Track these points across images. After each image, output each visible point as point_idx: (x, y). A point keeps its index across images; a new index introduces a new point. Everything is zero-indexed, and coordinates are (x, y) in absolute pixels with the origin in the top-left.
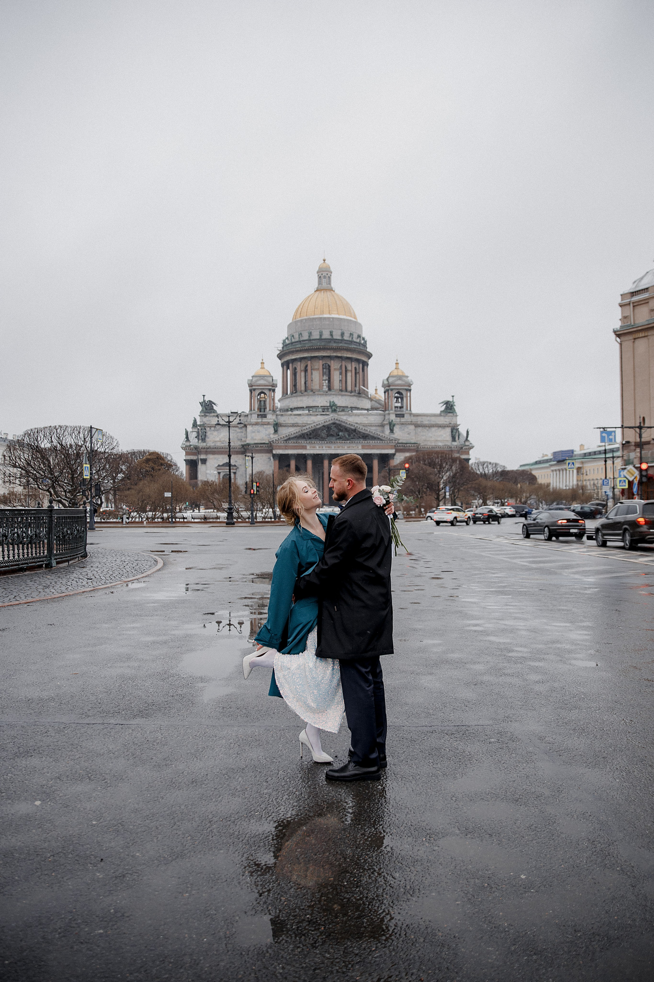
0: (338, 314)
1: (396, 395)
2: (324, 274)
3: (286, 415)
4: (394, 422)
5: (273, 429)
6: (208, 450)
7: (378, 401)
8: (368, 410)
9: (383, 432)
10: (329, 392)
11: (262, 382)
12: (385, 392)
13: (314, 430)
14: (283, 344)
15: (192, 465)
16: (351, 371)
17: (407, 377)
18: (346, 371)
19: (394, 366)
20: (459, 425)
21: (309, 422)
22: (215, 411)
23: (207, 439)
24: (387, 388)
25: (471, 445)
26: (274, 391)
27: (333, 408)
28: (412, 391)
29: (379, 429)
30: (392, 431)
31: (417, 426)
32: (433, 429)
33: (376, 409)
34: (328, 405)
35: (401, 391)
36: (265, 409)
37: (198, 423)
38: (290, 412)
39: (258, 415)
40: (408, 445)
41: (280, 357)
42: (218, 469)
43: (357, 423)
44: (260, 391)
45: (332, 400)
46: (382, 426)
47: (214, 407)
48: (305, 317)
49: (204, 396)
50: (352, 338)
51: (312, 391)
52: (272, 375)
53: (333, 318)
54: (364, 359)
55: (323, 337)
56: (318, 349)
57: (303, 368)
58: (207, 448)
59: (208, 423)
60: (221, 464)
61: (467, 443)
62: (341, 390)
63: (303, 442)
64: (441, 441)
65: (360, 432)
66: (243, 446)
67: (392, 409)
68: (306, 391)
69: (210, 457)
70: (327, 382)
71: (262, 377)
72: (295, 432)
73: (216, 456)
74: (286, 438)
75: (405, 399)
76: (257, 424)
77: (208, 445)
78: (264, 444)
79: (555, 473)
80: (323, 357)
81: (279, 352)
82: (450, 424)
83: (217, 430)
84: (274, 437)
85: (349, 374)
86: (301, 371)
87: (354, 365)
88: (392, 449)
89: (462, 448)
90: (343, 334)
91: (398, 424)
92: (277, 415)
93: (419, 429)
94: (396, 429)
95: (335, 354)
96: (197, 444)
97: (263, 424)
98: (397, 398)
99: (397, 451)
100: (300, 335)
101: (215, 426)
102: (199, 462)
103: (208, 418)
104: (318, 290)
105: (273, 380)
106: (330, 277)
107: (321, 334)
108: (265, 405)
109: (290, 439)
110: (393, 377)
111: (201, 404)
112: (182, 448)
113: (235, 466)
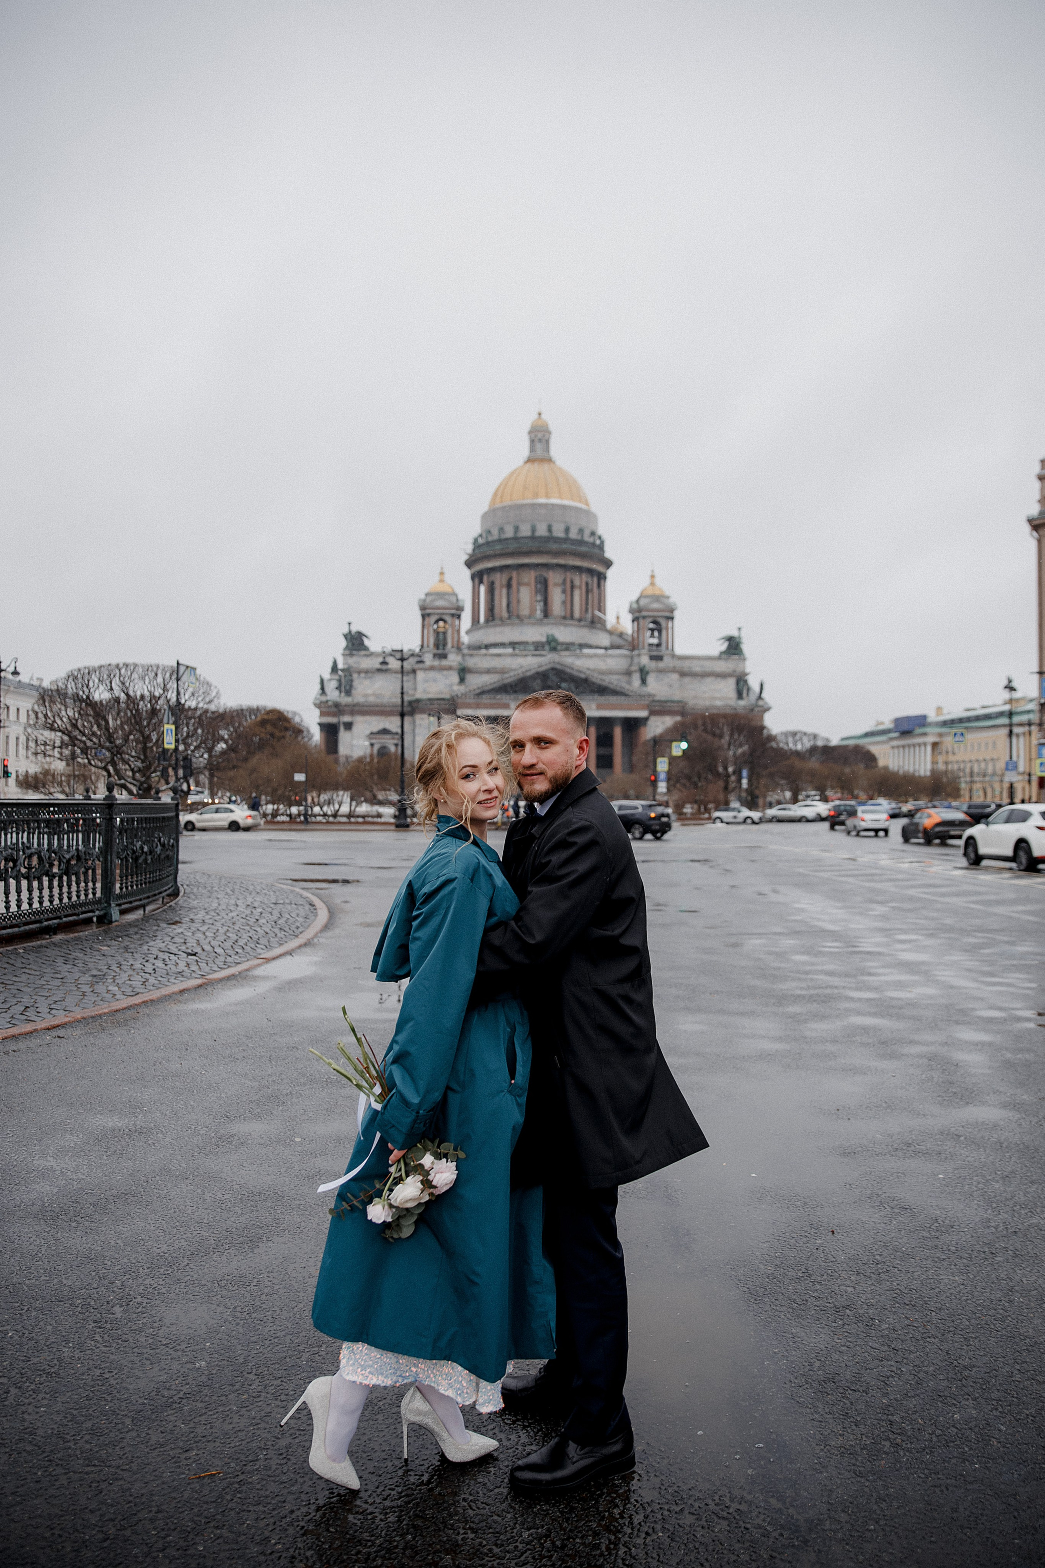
0: (560, 497)
1: (652, 626)
2: (540, 435)
3: (478, 655)
4: (647, 668)
5: (458, 676)
6: (356, 708)
7: (621, 635)
8: (606, 648)
9: (629, 683)
10: (545, 621)
11: (440, 603)
12: (633, 621)
13: (522, 678)
14: (474, 544)
15: (331, 732)
16: (580, 587)
17: (668, 597)
19: (648, 581)
20: (747, 675)
21: (514, 667)
22: (366, 649)
23: (353, 692)
24: (637, 615)
25: (766, 707)
26: (459, 617)
27: (552, 644)
28: (676, 621)
29: (624, 679)
30: (644, 681)
31: (683, 674)
32: (709, 680)
33: (619, 647)
34: (544, 639)
35: (659, 620)
36: (445, 645)
37: (340, 666)
38: (484, 651)
39: (435, 655)
40: (669, 704)
41: (469, 563)
42: (370, 739)
43: (588, 669)
44: (438, 617)
45: (550, 632)
46: (628, 673)
47: (366, 642)
48: (510, 503)
49: (349, 624)
50: (582, 536)
51: (518, 617)
52: (457, 591)
53: (553, 505)
54: (600, 568)
55: (538, 534)
56: (529, 553)
57: (504, 582)
58: (355, 705)
59: (355, 666)
60: (375, 730)
61: (760, 703)
62: (564, 618)
63: (504, 698)
64: (720, 699)
65: (594, 683)
66: (409, 703)
67: (643, 648)
68: (509, 618)
69: (360, 719)
70: (542, 604)
71: (441, 595)
72: (492, 681)
73: (368, 718)
74: (477, 691)
75: (664, 633)
76: (432, 668)
77: (356, 701)
78: (443, 699)
79: (896, 751)
80: (537, 565)
81: (465, 557)
82: (735, 671)
83: (370, 678)
84: (459, 689)
85: (577, 593)
86: (502, 587)
87: (585, 577)
88: (642, 708)
89: (752, 710)
90: (567, 530)
91: (653, 671)
92: (464, 655)
93: (687, 680)
94: (651, 679)
95: (555, 561)
96: (338, 699)
97: (442, 669)
98: (652, 630)
99: (653, 713)
100: (501, 530)
101: (367, 672)
102: (342, 728)
103: (355, 659)
104: (529, 460)
105: (457, 600)
106: (547, 441)
107: (534, 530)
108: (445, 639)
109: (482, 693)
110: (647, 597)
111: (345, 636)
112: (315, 705)
113: (397, 733)
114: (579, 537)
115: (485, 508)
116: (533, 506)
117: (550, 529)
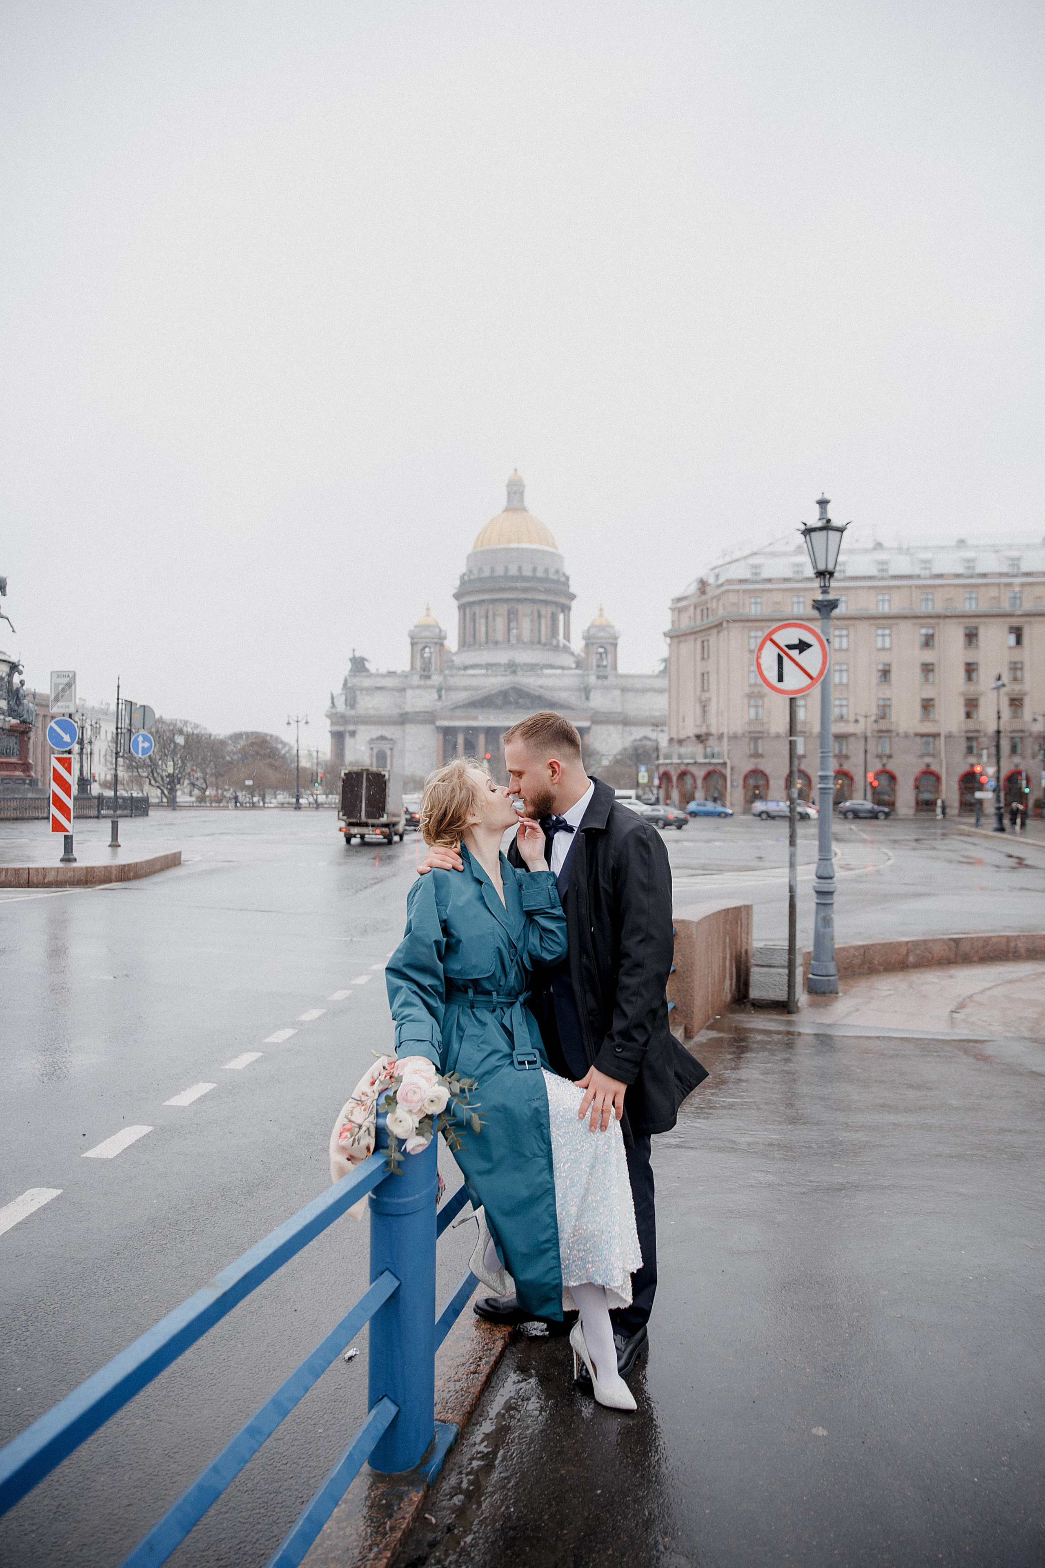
0: (532, 542)
1: (598, 650)
2: (515, 488)
3: (457, 675)
4: (592, 686)
5: (436, 694)
6: (359, 719)
8: (565, 669)
9: (576, 698)
10: (515, 646)
11: (426, 634)
12: (585, 646)
13: (489, 695)
14: (461, 580)
15: (339, 738)
16: (548, 617)
17: (613, 627)
18: (539, 616)
19: (598, 613)
21: (484, 685)
22: (367, 670)
23: (357, 706)
24: (589, 640)
26: (442, 643)
27: (512, 666)
29: (572, 695)
30: (587, 698)
31: (624, 690)
32: (648, 694)
34: (508, 662)
35: (607, 646)
36: (430, 667)
38: (462, 672)
39: (421, 676)
41: (457, 596)
42: (370, 744)
43: (545, 687)
44: (423, 645)
45: (513, 657)
46: (579, 690)
47: (367, 665)
48: (487, 547)
49: (354, 650)
50: (548, 574)
51: (494, 643)
53: (523, 549)
54: (563, 600)
55: (510, 573)
56: (502, 590)
57: (483, 613)
58: (357, 717)
59: (359, 685)
60: (374, 736)
62: (532, 643)
63: (473, 712)
65: (546, 700)
66: (401, 714)
67: (592, 670)
68: (487, 643)
69: (361, 728)
70: (515, 631)
71: (426, 627)
72: (464, 698)
73: (368, 727)
74: (452, 706)
75: (609, 656)
76: (419, 687)
77: (358, 713)
78: (428, 712)
80: (507, 600)
81: (454, 591)
83: (370, 695)
84: (437, 705)
85: (543, 621)
86: (481, 617)
87: (552, 609)
88: (586, 720)
90: (535, 570)
91: (598, 689)
92: (445, 676)
93: (629, 695)
94: (592, 695)
95: (524, 596)
96: (344, 712)
97: (426, 688)
98: (601, 654)
99: (594, 723)
100: (481, 570)
101: (368, 689)
102: (347, 735)
103: (358, 679)
104: (507, 510)
105: (440, 631)
106: (522, 493)
107: (507, 569)
108: (430, 663)
109: (457, 707)
110: (596, 627)
111: (351, 660)
112: (327, 716)
113: (392, 740)
114: (544, 576)
115: (469, 550)
117: (520, 569)
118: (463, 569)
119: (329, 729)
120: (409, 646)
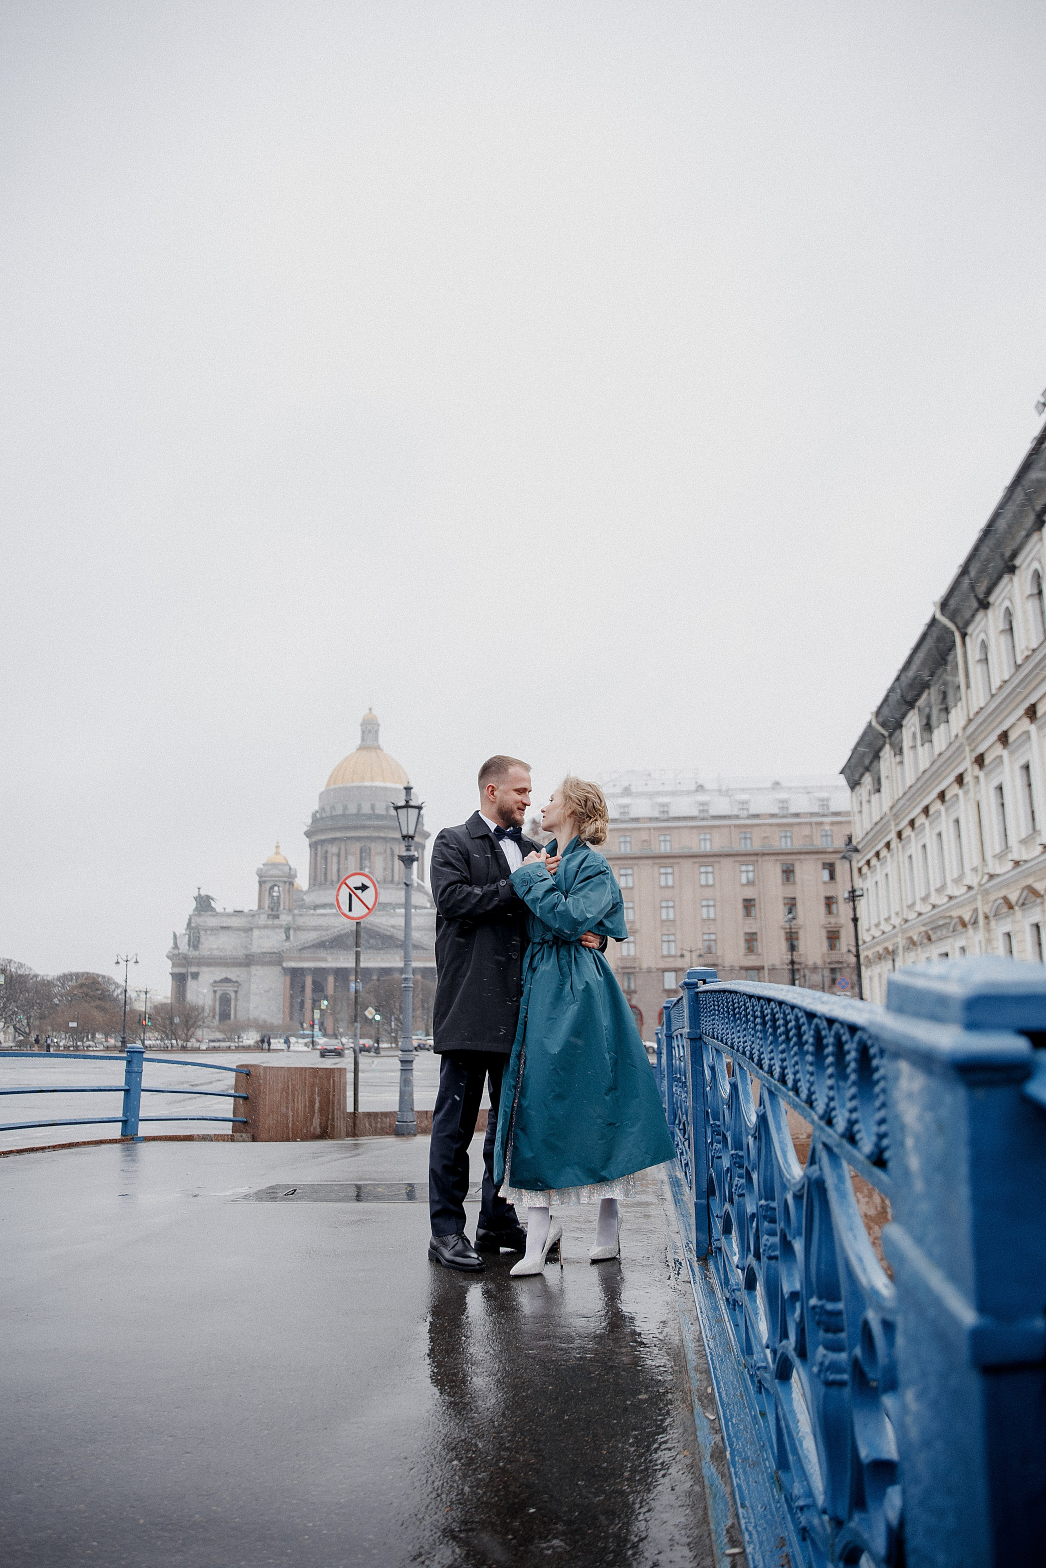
0: (386, 780)
2: (369, 727)
3: (306, 915)
5: (284, 935)
6: (203, 960)
11: (275, 872)
13: (338, 936)
14: (312, 818)
15: (180, 980)
18: (392, 856)
21: (336, 925)
22: (213, 909)
23: (200, 946)
26: (292, 882)
36: (279, 906)
37: (192, 924)
38: (312, 912)
39: (269, 916)
41: (308, 834)
42: (214, 987)
43: (394, 927)
44: (273, 883)
47: (213, 904)
48: (341, 785)
49: (199, 888)
53: (376, 787)
55: (363, 812)
56: (355, 828)
57: (335, 852)
58: (200, 958)
59: (203, 924)
60: (218, 979)
62: (385, 881)
63: (323, 953)
65: (398, 939)
66: (247, 956)
68: (338, 881)
69: (204, 969)
71: (274, 865)
73: (212, 969)
74: (300, 947)
76: (266, 927)
77: (202, 954)
78: (275, 953)
80: (359, 839)
81: (306, 829)
83: (215, 935)
84: (285, 945)
86: (333, 855)
90: (388, 808)
92: (294, 915)
95: (376, 834)
96: (186, 953)
97: (274, 927)
100: (333, 808)
101: (212, 929)
102: (189, 977)
103: (202, 919)
104: (360, 748)
105: (290, 869)
106: (377, 732)
107: (359, 807)
108: (279, 903)
109: (306, 948)
111: (195, 899)
112: (168, 957)
113: (237, 982)
115: (323, 789)
116: (359, 788)
117: (373, 807)
118: (316, 807)
119: (171, 971)
120: (257, 884)
